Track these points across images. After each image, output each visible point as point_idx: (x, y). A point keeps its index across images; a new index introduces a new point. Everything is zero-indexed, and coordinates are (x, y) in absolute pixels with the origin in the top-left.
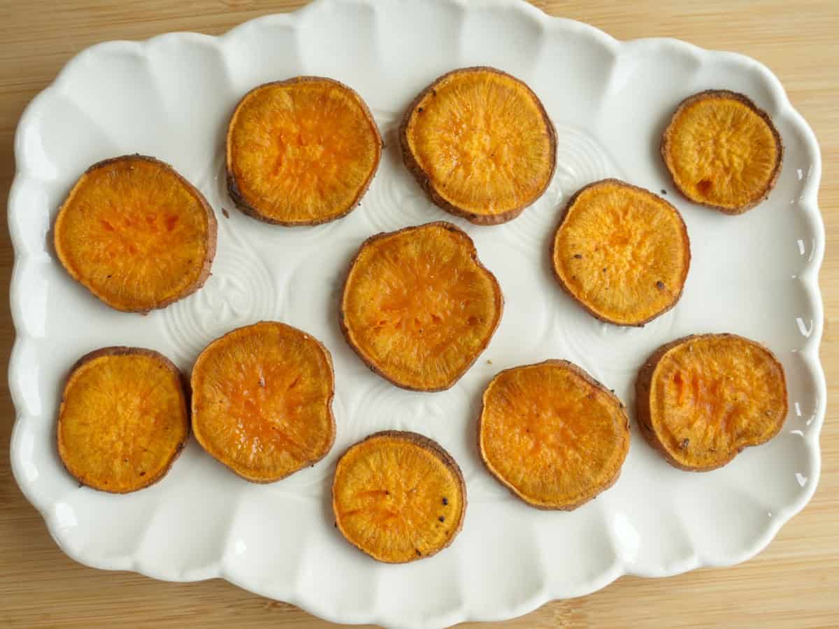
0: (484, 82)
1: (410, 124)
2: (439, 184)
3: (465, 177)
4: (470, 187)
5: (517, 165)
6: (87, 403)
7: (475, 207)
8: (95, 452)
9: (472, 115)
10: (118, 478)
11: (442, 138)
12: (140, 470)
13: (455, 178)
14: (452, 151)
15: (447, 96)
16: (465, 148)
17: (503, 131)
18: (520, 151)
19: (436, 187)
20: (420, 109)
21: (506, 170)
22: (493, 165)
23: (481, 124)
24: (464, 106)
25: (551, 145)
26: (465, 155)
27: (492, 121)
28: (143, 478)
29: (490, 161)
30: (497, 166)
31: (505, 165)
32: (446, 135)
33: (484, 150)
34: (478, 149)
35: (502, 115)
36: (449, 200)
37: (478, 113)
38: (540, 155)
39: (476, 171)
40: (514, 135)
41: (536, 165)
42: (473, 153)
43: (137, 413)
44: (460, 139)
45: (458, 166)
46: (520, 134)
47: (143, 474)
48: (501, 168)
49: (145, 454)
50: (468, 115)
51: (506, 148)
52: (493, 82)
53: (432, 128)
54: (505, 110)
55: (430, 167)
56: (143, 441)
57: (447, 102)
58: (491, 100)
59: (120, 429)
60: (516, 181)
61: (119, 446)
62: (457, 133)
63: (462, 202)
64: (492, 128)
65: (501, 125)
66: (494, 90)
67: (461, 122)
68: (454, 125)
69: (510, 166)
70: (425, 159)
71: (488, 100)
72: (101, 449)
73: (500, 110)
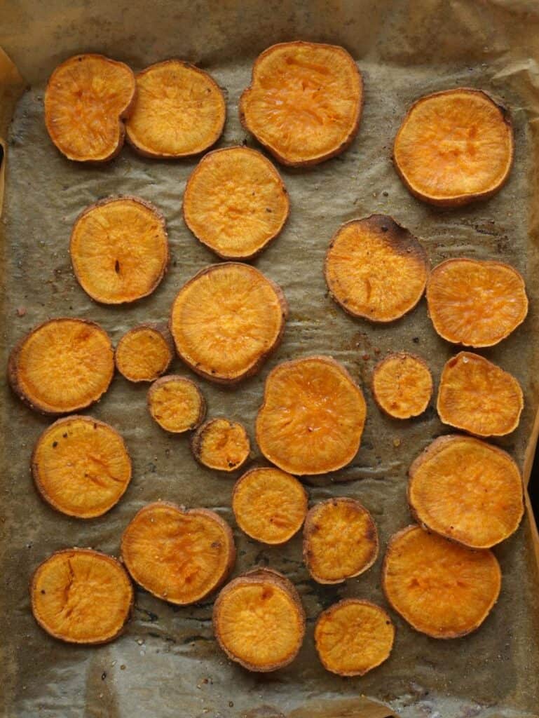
0: (182, 329)
1: (226, 377)
2: (266, 346)
3: (256, 328)
4: (263, 322)
5: (238, 291)
6: (160, 136)
7: (277, 316)
8: (197, 126)
9: (209, 333)
10: (214, 108)
11: (230, 352)
12: (207, 92)
13: (259, 335)
14: (239, 341)
15: (198, 355)
16: (234, 332)
17: (215, 308)
18: (226, 292)
19: (269, 348)
20: (213, 372)
21: (244, 299)
22: (242, 309)
23: (213, 325)
24: (202, 340)
25: (216, 269)
26: (239, 332)
27: (208, 317)
28: (212, 90)
29: (239, 312)
30: (242, 306)
31: (240, 300)
32: (228, 349)
33: (232, 319)
34: (233, 323)
35: (201, 311)
36: (276, 336)
37: (205, 329)
38: (226, 276)
39: (250, 321)
40: (215, 298)
41: (234, 277)
42: (236, 326)
43: (166, 100)
44: (228, 337)
45: (249, 335)
46: (214, 294)
47: (209, 91)
48: (242, 302)
49: (195, 90)
50: (209, 336)
51: (228, 302)
52: (181, 323)
53: (225, 361)
54: (198, 309)
55: (255, 355)
56: (186, 93)
57: (203, 353)
58: (193, 321)
59: (178, 111)
60: (250, 290)
61: (192, 111)
62: (224, 341)
63: (275, 326)
64: (214, 316)
65: (210, 310)
66: (185, 321)
67: (216, 340)
68: (218, 344)
69: (239, 296)
70: (250, 360)
71: (195, 324)
72: (194, 123)
73: (199, 313)
